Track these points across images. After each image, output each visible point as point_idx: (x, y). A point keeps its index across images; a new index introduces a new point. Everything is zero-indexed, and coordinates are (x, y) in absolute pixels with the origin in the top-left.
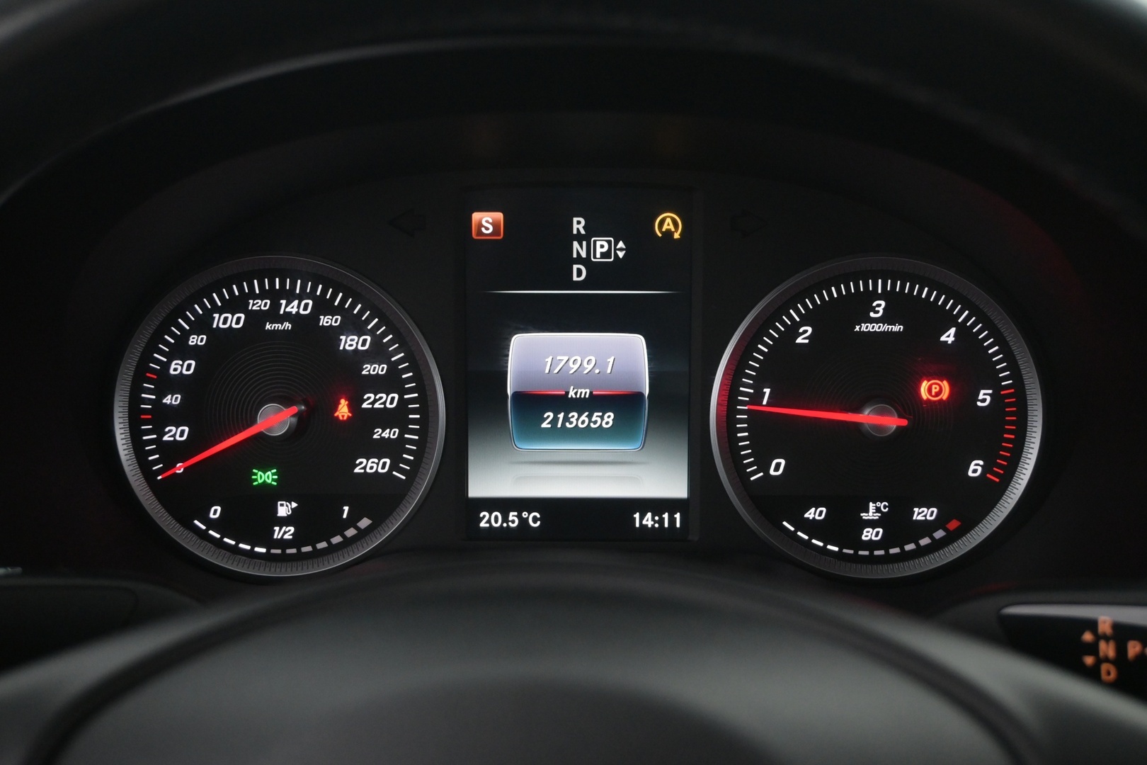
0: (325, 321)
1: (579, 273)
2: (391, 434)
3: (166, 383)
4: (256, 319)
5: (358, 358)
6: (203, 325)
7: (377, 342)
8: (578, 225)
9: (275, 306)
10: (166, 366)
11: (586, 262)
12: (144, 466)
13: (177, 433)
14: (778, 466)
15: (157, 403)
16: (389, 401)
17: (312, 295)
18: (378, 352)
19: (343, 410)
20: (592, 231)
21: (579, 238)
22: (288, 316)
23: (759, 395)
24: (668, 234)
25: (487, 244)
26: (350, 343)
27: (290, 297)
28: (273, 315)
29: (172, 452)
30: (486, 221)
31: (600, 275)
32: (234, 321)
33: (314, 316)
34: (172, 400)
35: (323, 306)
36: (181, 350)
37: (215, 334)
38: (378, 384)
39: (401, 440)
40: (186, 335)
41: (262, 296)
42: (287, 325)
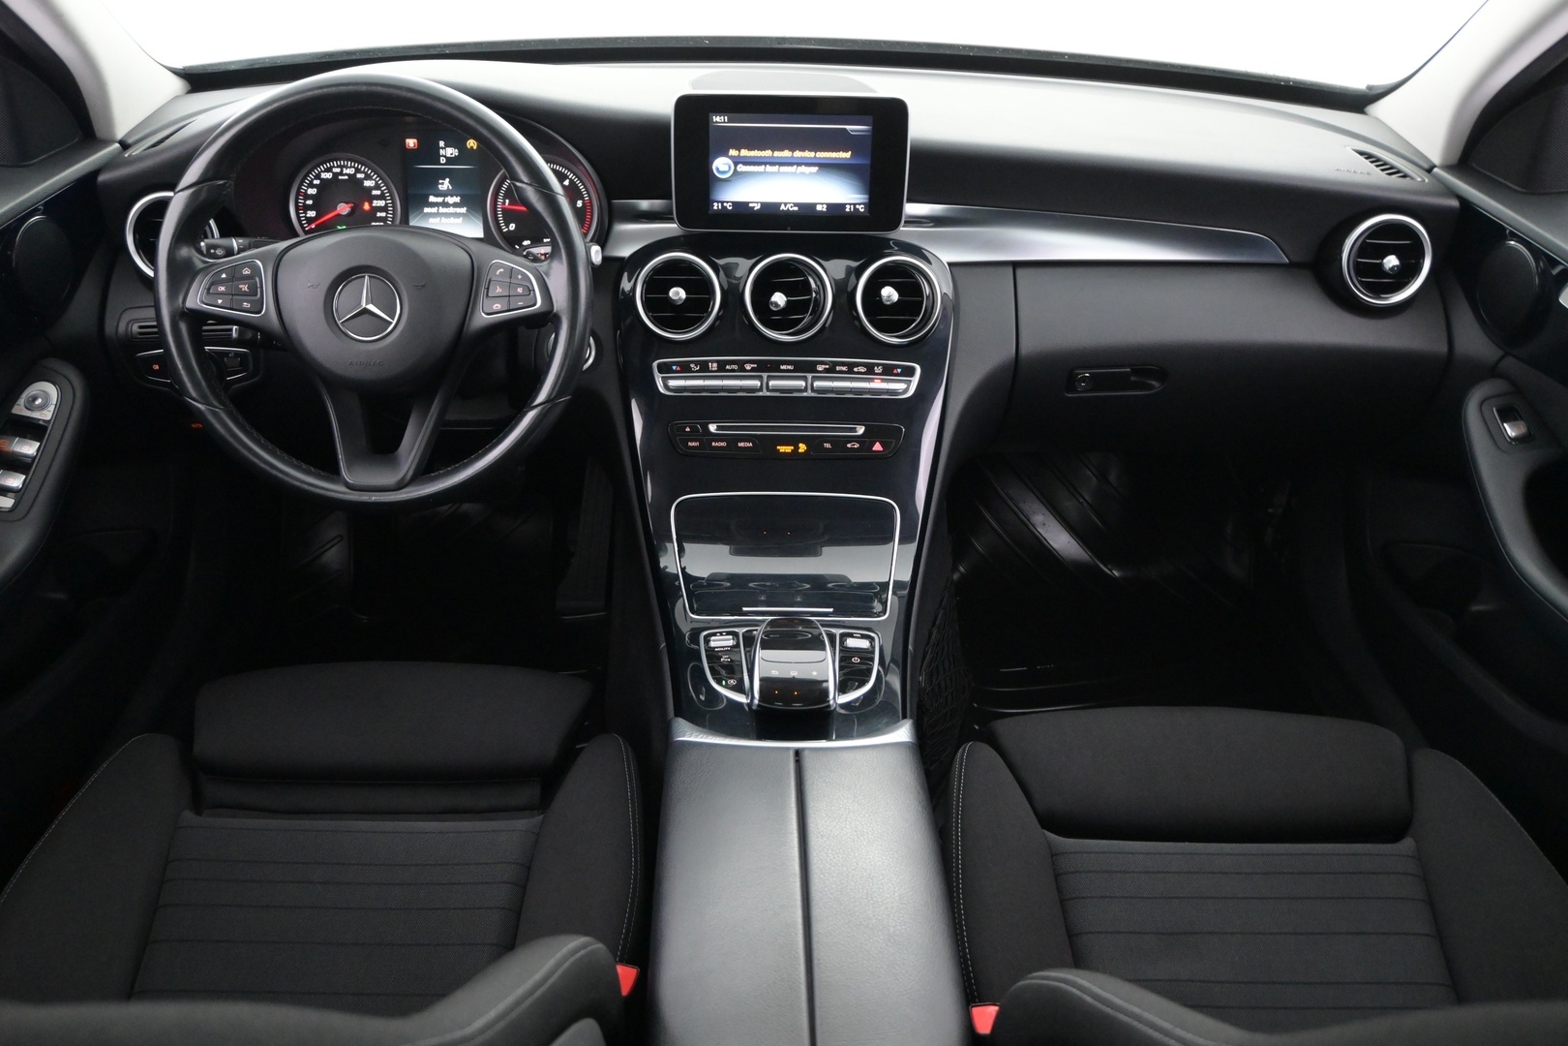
0: (359, 176)
1: (443, 160)
2: (383, 214)
3: (307, 197)
4: (336, 175)
5: (370, 189)
6: (318, 177)
7: (377, 182)
8: (442, 144)
9: (342, 171)
10: (306, 191)
11: (445, 156)
12: (301, 225)
13: (311, 214)
14: (512, 227)
15: (304, 203)
16: (381, 203)
17: (354, 167)
18: (377, 187)
19: (366, 206)
20: (446, 146)
21: (442, 148)
22: (346, 174)
23: (504, 203)
24: (472, 147)
25: (412, 150)
26: (368, 183)
27: (347, 167)
28: (341, 174)
29: (310, 220)
30: (411, 143)
31: (450, 161)
32: (328, 176)
33: (355, 174)
34: (309, 202)
35: (358, 171)
36: (311, 185)
37: (322, 180)
38: (378, 198)
39: (386, 217)
40: (312, 180)
41: (338, 167)
42: (346, 177)
